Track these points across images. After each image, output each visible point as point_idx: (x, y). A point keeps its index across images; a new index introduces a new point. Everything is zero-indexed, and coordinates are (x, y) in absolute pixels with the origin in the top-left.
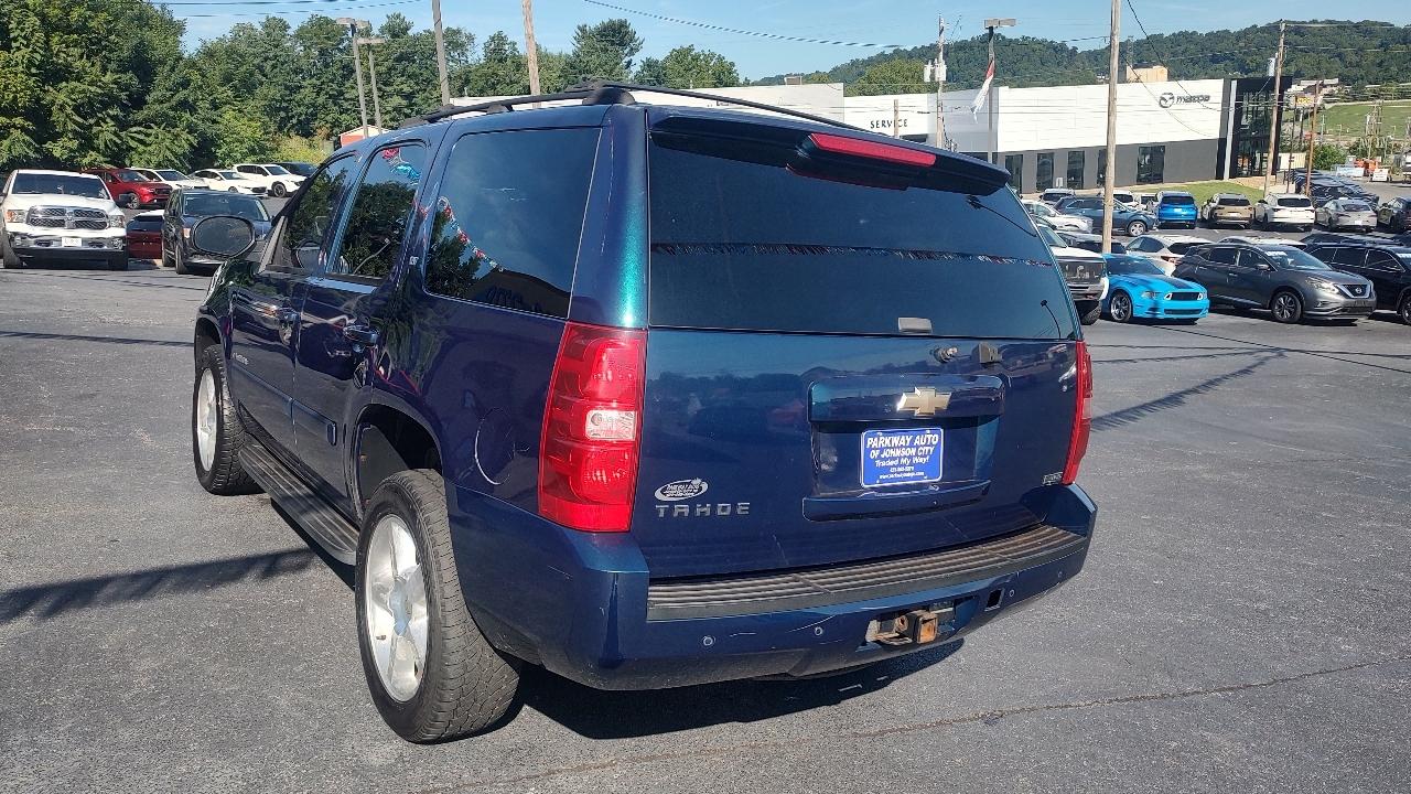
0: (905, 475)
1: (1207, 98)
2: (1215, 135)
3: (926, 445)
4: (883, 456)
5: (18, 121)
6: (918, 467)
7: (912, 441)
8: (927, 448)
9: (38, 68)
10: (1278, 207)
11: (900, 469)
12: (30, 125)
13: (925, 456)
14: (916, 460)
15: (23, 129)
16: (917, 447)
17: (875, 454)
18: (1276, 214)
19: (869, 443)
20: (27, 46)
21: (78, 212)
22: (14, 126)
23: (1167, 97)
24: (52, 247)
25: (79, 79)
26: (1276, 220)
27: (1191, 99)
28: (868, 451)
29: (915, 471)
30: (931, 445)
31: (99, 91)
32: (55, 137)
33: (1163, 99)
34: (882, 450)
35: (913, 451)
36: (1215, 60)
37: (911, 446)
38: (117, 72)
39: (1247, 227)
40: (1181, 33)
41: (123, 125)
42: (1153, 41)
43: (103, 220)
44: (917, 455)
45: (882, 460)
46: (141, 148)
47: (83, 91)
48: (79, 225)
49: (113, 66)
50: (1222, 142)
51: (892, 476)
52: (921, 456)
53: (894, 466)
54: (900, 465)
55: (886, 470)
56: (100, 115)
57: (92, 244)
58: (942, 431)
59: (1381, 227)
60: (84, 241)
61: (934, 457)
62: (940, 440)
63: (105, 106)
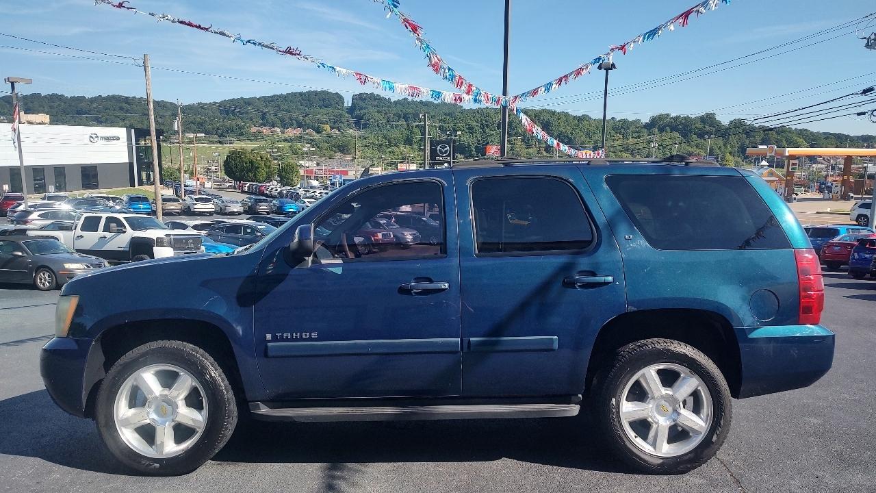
1: (118, 139)
2: (126, 160)
10: (195, 203)
18: (196, 206)
23: (94, 136)
26: (196, 210)
27: (107, 139)
33: (92, 137)
36: (79, 113)
39: (179, 214)
40: (53, 95)
42: (35, 97)
50: (131, 165)
59: (245, 212)
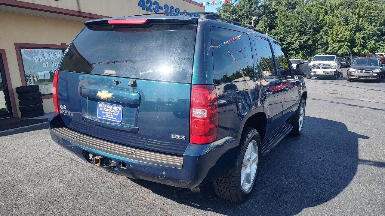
0: (111, 117)
3: (117, 110)
4: (104, 110)
5: (346, 43)
6: (114, 116)
7: (113, 108)
8: (117, 111)
9: (355, 29)
11: (109, 115)
12: (349, 44)
13: (117, 113)
14: (114, 114)
15: (347, 45)
16: (114, 110)
17: (101, 109)
19: (100, 105)
20: (352, 24)
21: (324, 65)
22: (345, 45)
24: (316, 74)
25: (366, 30)
28: (99, 108)
29: (113, 117)
30: (119, 110)
31: (371, 32)
32: (355, 46)
34: (104, 108)
35: (113, 111)
37: (112, 109)
38: (378, 26)
41: (377, 41)
43: (330, 67)
44: (114, 112)
45: (104, 111)
46: (381, 47)
47: (367, 33)
48: (323, 68)
49: (378, 25)
51: (106, 117)
52: (115, 113)
53: (107, 114)
54: (109, 114)
55: (105, 114)
56: (371, 39)
57: (325, 73)
58: (122, 107)
60: (324, 72)
61: (119, 114)
62: (121, 110)
63: (373, 37)
